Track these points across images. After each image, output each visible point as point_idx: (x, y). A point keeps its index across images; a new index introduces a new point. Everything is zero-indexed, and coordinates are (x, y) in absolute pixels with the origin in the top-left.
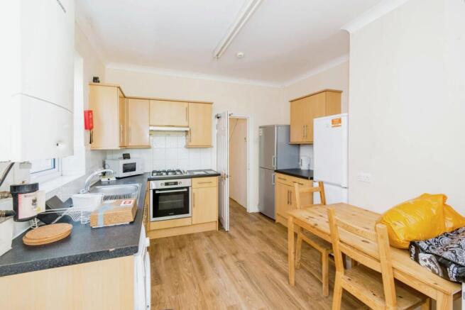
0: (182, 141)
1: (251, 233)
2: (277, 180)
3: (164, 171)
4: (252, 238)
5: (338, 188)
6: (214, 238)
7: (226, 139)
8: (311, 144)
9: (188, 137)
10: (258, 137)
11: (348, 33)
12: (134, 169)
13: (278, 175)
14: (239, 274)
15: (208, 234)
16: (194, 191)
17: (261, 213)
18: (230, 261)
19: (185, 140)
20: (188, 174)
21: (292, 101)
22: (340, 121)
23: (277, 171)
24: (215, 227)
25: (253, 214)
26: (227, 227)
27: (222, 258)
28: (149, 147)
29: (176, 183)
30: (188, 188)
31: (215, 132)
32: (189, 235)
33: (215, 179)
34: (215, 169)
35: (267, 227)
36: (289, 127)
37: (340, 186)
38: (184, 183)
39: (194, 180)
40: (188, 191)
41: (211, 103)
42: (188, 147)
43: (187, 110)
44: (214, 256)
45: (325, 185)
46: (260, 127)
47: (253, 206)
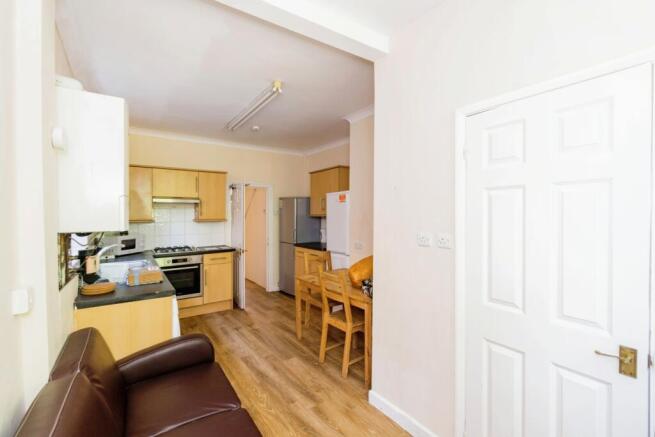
0: (191, 213)
1: (268, 309)
2: (296, 253)
3: (169, 248)
4: (269, 312)
5: (343, 256)
6: (228, 316)
7: (241, 212)
8: (325, 217)
9: (198, 209)
10: (277, 209)
11: (349, 123)
12: (133, 247)
13: (298, 249)
14: (253, 338)
15: (222, 314)
16: (205, 268)
17: (281, 292)
18: (245, 331)
19: (193, 214)
20: (199, 250)
21: (311, 173)
22: (344, 197)
23: (297, 245)
24: (229, 306)
25: (273, 293)
26: (243, 305)
27: (237, 329)
28: (151, 221)
29: (185, 260)
30: (199, 265)
31: (229, 204)
32: (200, 316)
33: (229, 255)
34: (229, 244)
35: (285, 302)
36: (308, 199)
37: (344, 254)
38: (194, 259)
39: (206, 256)
40: (199, 269)
41: (225, 173)
42: (198, 220)
43: (197, 180)
44: (229, 329)
45: (332, 255)
46: (281, 199)
47: (272, 286)
